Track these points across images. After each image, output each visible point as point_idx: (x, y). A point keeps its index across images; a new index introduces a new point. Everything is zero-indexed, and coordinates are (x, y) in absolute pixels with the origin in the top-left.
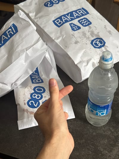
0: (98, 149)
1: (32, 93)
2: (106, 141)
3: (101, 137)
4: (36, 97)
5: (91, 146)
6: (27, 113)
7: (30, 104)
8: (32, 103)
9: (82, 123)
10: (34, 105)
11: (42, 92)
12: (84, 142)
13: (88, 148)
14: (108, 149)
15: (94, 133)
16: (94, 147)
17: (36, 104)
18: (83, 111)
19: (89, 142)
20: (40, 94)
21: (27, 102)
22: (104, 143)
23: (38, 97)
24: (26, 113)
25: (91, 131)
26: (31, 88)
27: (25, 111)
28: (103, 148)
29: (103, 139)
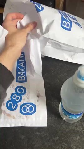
0: (71, 146)
1: (13, 94)
2: (78, 138)
3: (73, 133)
4: (16, 98)
5: (64, 143)
6: (5, 114)
7: (9, 106)
8: (10, 104)
9: (56, 119)
10: (12, 107)
11: (22, 93)
12: (58, 139)
13: (61, 146)
14: (80, 146)
15: (67, 129)
16: (67, 145)
17: (14, 107)
18: (57, 106)
19: (62, 139)
20: (20, 95)
21: (6, 103)
22: (77, 140)
23: (18, 98)
24: (3, 114)
25: (64, 127)
26: (14, 87)
27: (3, 111)
28: (75, 146)
29: (75, 136)
